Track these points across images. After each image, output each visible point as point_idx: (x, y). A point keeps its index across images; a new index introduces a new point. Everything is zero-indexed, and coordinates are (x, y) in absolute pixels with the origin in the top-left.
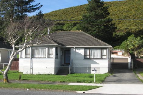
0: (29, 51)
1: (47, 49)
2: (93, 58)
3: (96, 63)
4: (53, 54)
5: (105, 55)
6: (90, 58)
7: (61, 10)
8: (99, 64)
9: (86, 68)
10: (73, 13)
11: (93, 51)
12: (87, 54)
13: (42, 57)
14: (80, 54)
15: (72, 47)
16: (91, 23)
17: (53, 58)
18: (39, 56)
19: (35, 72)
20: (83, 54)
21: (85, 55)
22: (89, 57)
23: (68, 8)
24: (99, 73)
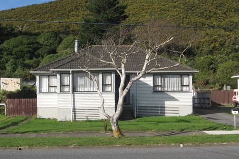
0: (68, 80)
1: (101, 76)
2: (166, 90)
3: (173, 99)
4: (111, 85)
5: (186, 86)
6: (162, 91)
7: (15, 9)
8: (178, 100)
9: (157, 107)
10: (39, 16)
11: (166, 79)
12: (157, 84)
13: (92, 90)
14: (146, 84)
15: (133, 73)
16: (100, 33)
17: (113, 92)
18: (86, 89)
19: (80, 117)
20: (152, 85)
21: (155, 86)
22: (160, 89)
23: (28, 7)
24: (178, 115)
